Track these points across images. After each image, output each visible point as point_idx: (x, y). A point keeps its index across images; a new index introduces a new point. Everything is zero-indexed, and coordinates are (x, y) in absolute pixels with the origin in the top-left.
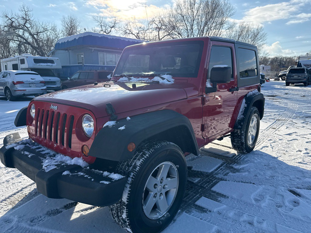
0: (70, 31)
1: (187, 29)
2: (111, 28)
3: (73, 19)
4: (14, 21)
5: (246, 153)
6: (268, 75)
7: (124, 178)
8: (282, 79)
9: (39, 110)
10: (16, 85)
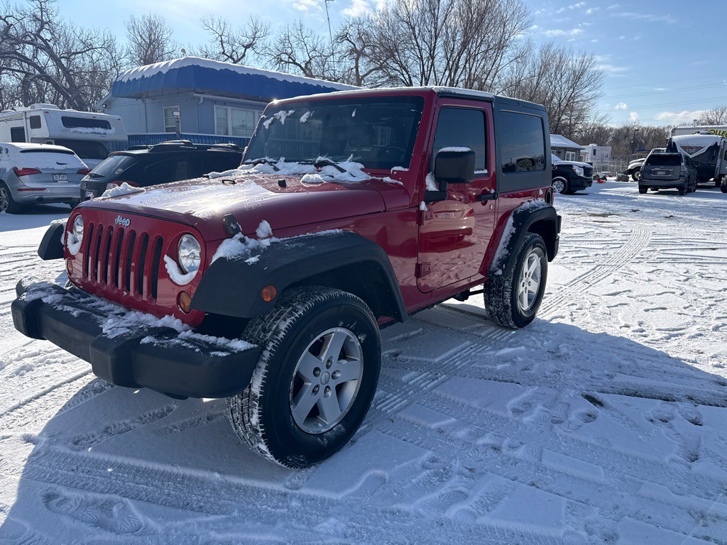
0: (147, 51)
1: (421, 56)
2: (246, 47)
3: (154, 24)
4: (11, 25)
5: (516, 327)
6: (604, 169)
7: (254, 348)
8: (634, 177)
9: (92, 226)
10: (22, 178)
